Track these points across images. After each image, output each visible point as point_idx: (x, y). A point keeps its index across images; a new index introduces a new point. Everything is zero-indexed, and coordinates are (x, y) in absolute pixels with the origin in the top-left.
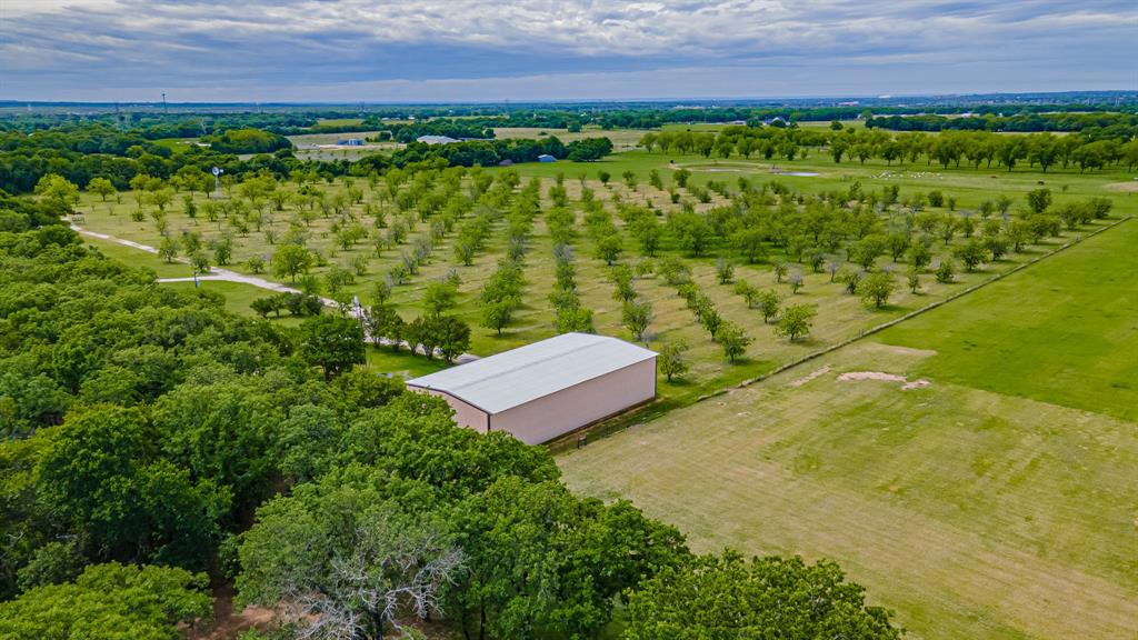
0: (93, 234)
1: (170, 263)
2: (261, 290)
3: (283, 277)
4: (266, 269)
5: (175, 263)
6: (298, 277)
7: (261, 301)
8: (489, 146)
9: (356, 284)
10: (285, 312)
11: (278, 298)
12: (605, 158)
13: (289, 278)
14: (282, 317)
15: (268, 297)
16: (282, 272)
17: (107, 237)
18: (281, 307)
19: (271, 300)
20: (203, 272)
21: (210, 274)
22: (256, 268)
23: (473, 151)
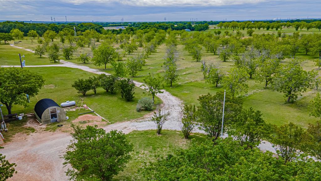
0: (17, 47)
1: (41, 58)
2: (85, 73)
3: (99, 65)
4: (90, 61)
5: (44, 58)
6: (109, 65)
7: (81, 82)
8: (169, 25)
9: (142, 70)
10: (100, 90)
11: (95, 79)
12: (206, 31)
13: (103, 66)
14: (99, 94)
15: (88, 78)
16: (99, 62)
17: (22, 48)
18: (98, 85)
19: (90, 81)
20: (55, 62)
21: (59, 63)
22: (84, 60)
23: (163, 27)
